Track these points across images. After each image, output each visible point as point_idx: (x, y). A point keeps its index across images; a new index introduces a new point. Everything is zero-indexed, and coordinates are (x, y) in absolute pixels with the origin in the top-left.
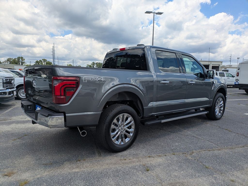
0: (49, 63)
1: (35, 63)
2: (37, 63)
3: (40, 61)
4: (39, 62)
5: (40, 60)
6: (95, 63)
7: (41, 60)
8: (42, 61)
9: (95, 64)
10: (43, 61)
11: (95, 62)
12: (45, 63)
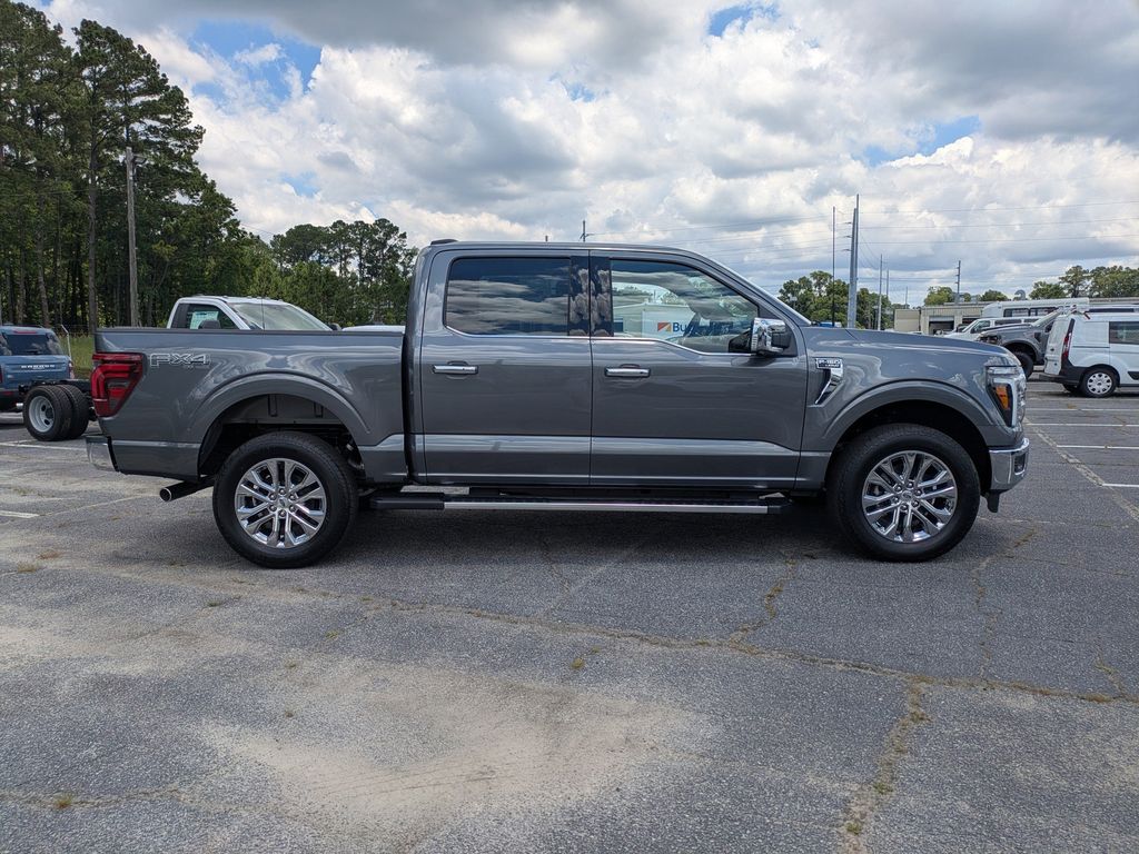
0: (841, 288)
1: (781, 291)
2: (788, 292)
3: (800, 280)
4: (797, 286)
5: (803, 280)
6: (1085, 272)
7: (808, 277)
8: (811, 279)
9: (1088, 278)
10: (814, 282)
11: (1084, 269)
12: (824, 288)
